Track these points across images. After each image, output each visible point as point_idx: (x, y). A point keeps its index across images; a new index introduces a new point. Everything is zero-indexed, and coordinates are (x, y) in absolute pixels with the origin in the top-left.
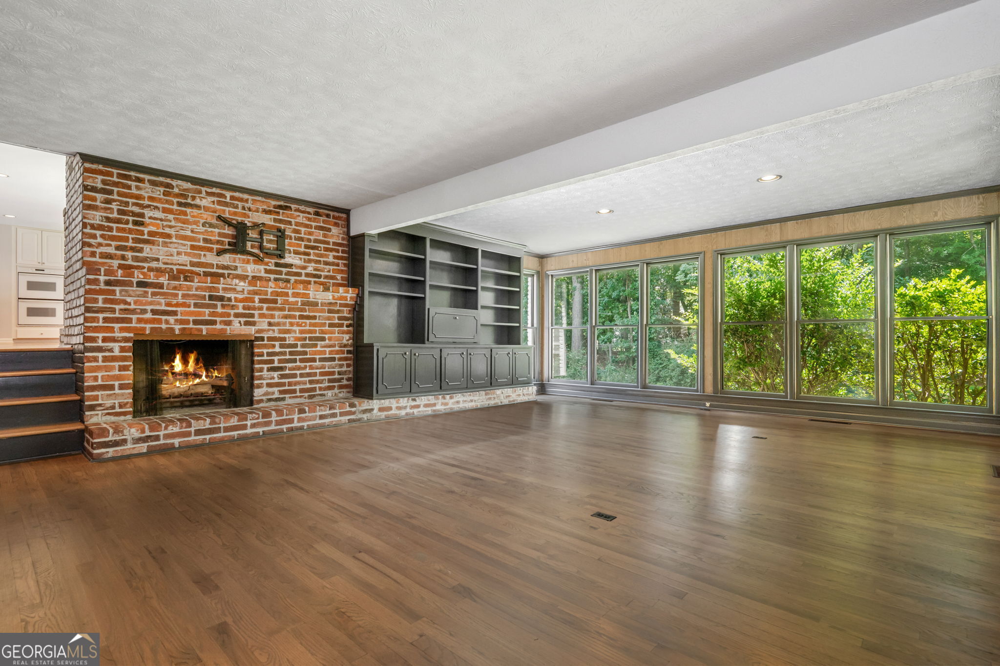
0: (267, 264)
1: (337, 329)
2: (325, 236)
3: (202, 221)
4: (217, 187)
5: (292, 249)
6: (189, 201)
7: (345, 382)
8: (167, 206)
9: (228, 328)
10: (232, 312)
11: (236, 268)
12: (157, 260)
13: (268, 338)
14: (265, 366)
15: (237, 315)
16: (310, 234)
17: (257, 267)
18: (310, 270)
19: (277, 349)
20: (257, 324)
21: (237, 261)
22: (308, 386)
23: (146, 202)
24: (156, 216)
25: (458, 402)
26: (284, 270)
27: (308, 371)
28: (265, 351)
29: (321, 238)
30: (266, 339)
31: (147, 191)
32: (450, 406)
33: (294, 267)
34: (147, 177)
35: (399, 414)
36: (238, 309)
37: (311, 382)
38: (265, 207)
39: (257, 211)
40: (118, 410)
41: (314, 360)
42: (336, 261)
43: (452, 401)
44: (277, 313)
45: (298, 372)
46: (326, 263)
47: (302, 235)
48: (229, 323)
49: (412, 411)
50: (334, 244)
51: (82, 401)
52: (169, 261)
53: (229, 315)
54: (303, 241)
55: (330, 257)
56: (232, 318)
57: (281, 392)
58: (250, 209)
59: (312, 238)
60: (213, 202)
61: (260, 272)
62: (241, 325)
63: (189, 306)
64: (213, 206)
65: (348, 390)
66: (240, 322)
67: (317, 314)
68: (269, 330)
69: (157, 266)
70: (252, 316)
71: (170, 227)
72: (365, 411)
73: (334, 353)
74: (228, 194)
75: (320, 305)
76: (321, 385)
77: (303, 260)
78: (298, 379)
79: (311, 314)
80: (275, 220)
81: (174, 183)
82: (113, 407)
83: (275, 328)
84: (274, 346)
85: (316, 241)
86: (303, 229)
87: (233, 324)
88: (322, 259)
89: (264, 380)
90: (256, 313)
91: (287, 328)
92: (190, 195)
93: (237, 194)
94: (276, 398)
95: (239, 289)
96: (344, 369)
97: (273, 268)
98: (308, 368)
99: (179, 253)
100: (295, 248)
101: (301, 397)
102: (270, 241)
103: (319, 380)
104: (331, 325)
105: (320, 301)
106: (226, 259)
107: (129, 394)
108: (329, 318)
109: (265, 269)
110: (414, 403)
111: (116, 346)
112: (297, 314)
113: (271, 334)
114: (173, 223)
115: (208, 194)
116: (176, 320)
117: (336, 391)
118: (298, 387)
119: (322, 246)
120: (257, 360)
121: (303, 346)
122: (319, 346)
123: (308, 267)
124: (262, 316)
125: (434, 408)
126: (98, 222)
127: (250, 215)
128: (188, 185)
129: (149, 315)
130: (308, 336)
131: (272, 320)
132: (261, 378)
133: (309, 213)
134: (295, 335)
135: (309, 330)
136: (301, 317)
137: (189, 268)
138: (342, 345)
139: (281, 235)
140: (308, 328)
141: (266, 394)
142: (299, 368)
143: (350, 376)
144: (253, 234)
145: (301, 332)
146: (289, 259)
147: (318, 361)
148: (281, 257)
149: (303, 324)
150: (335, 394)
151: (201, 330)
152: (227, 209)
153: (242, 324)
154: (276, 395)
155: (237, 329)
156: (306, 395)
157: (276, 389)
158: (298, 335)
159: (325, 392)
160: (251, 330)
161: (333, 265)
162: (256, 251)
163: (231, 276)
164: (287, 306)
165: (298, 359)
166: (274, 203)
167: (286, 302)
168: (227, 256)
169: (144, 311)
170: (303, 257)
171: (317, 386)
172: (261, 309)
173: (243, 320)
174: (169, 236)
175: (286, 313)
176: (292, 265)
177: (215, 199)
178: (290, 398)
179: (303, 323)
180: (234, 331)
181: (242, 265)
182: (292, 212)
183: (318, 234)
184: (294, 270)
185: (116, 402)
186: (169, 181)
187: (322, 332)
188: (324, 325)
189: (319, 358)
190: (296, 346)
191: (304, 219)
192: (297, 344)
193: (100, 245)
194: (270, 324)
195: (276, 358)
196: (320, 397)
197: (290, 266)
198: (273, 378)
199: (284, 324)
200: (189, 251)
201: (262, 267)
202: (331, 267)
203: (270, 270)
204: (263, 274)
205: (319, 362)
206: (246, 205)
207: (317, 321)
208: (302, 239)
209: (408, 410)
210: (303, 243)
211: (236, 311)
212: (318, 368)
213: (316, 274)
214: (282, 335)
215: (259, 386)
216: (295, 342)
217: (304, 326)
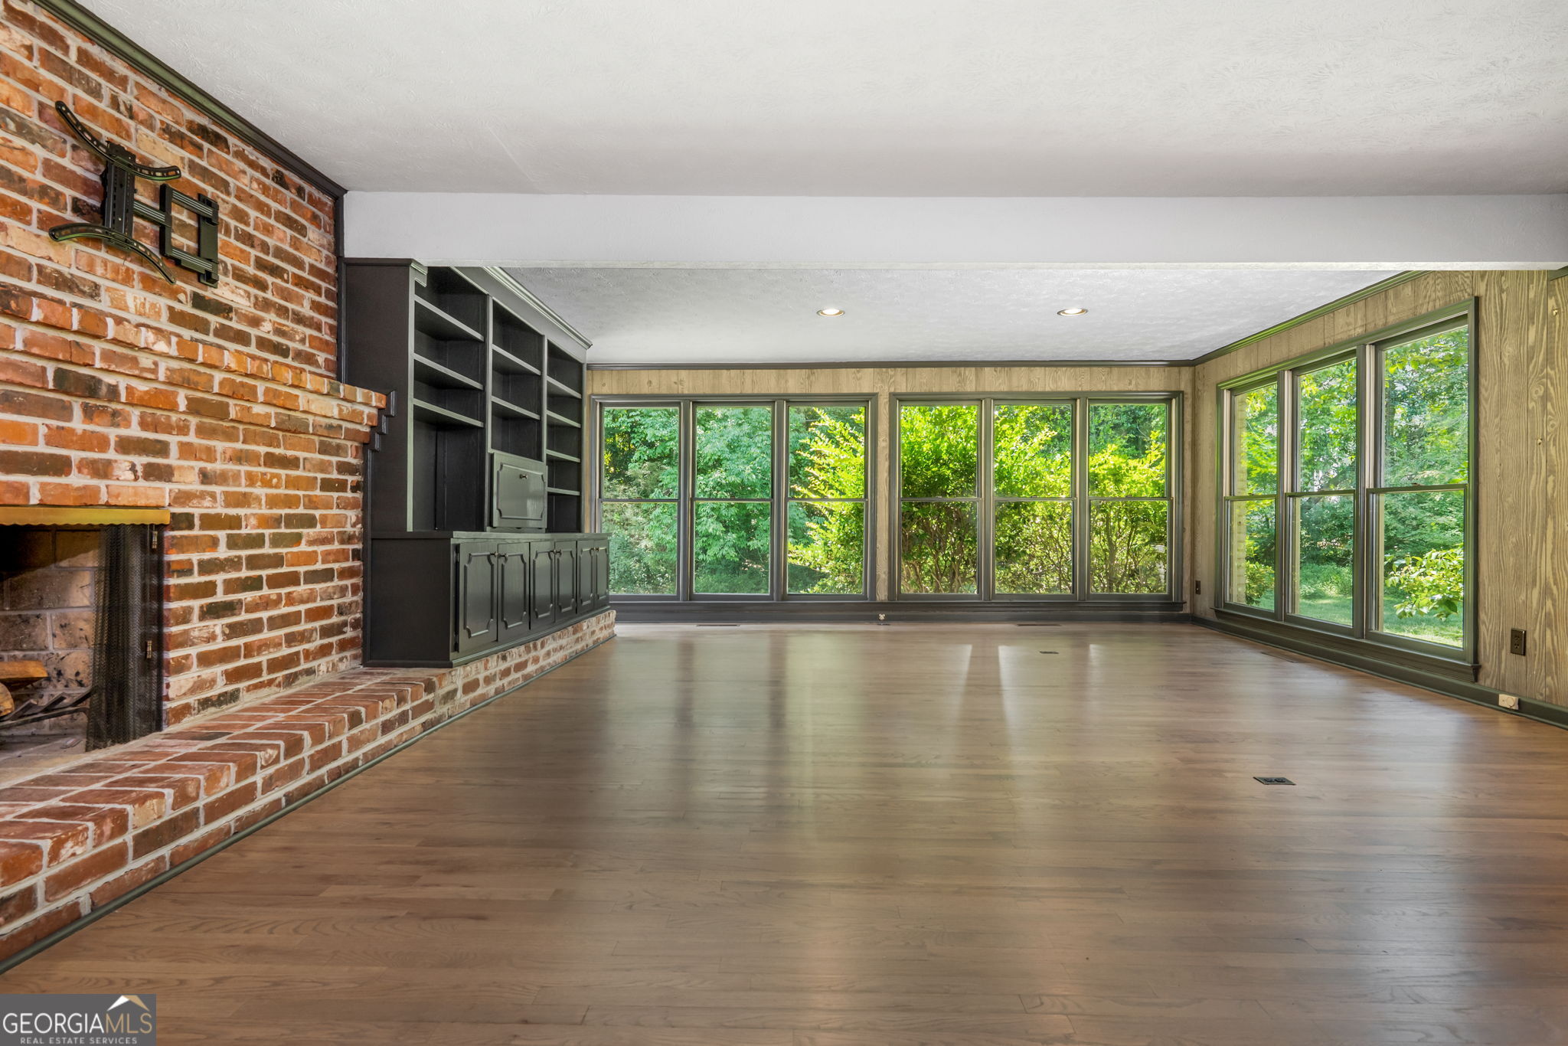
0: (174, 294)
1: (335, 496)
2: (294, 244)
4: (40, 2)
5: (230, 263)
7: (349, 633)
9: (101, 483)
10: (113, 433)
11: (95, 292)
13: (203, 517)
14: (196, 604)
15: (126, 446)
16: (267, 230)
17: (151, 298)
18: (266, 330)
19: (223, 553)
20: (176, 473)
21: (99, 270)
22: (285, 651)
25: (549, 654)
26: (214, 320)
27: (283, 610)
28: (195, 557)
29: (288, 248)
30: (197, 522)
32: (542, 663)
33: (232, 315)
35: (488, 693)
36: (128, 425)
37: (291, 639)
38: (168, 120)
39: (149, 124)
41: (295, 580)
42: (316, 316)
43: (544, 651)
44: (219, 446)
45: (265, 615)
46: (298, 319)
47: (251, 230)
48: (102, 470)
49: (501, 684)
50: (314, 270)
53: (102, 443)
54: (252, 246)
55: (304, 303)
56: (111, 454)
57: (230, 677)
58: (131, 113)
59: (270, 242)
60: (29, 50)
61: (158, 315)
62: (136, 479)
64: (27, 62)
65: (353, 652)
66: (133, 468)
67: (302, 455)
68: (202, 495)
70: (162, 449)
72: (446, 698)
73: (331, 558)
74: (72, 40)
75: (310, 430)
76: (307, 646)
77: (251, 299)
78: (265, 635)
79: (290, 453)
80: (194, 168)
83: (217, 489)
84: (214, 543)
85: (278, 253)
86: (252, 214)
87: (117, 472)
88: (289, 306)
89: (193, 644)
90: (173, 440)
91: (242, 490)
93: (95, 52)
94: (220, 695)
95: (145, 360)
96: (349, 598)
97: (188, 308)
98: (284, 603)
100: (238, 264)
101: (270, 683)
102: (183, 228)
103: (305, 632)
104: (327, 485)
105: (311, 420)
106: (68, 257)
108: (323, 467)
109: (171, 309)
110: (504, 666)
112: (263, 451)
113: (207, 508)
115: (13, 14)
117: (335, 656)
118: (263, 658)
119: (290, 269)
120: (177, 586)
121: (277, 541)
122: (304, 541)
123: (263, 320)
124: (187, 451)
125: (526, 672)
127: (133, 130)
130: (284, 512)
131: (209, 466)
132: (185, 641)
133: (264, 172)
134: (258, 512)
135: (287, 496)
136: (269, 461)
138: (346, 537)
139: (207, 217)
140: (282, 491)
141: (200, 685)
142: (267, 604)
143: (358, 615)
145: (273, 502)
146: (226, 291)
147: (302, 581)
148: (209, 278)
149: (275, 481)
150: (333, 664)
151: (25, 491)
152: (78, 92)
153: (140, 474)
154: (221, 687)
155: (125, 489)
156: (281, 676)
157: (218, 670)
158: (264, 511)
159: (313, 664)
160: (162, 495)
161: (310, 326)
164: (245, 428)
165: (264, 579)
166: (190, 115)
167: (247, 417)
168: (71, 247)
170: (252, 291)
171: (301, 649)
172: (187, 430)
173: (140, 461)
175: (240, 446)
176: (230, 309)
177: (38, 43)
178: (248, 689)
179: (274, 476)
180: (118, 496)
181: (111, 284)
182: (229, 158)
183: (281, 235)
184: (235, 324)
187: (312, 503)
188: (313, 483)
189: (305, 574)
190: (260, 541)
191: (255, 185)
192: (263, 535)
194: (205, 477)
195: (219, 578)
196: (305, 678)
197: (223, 309)
198: (213, 638)
199: (236, 479)
201: (163, 302)
202: (309, 332)
203: (182, 314)
204: (165, 325)
205: (305, 583)
206: (123, 97)
207: (300, 473)
208: (249, 240)
209: (498, 683)
210: (253, 253)
211: (124, 432)
212: (302, 602)
213: (279, 343)
214: (233, 511)
215: (181, 667)
216: (260, 531)
217: (277, 487)
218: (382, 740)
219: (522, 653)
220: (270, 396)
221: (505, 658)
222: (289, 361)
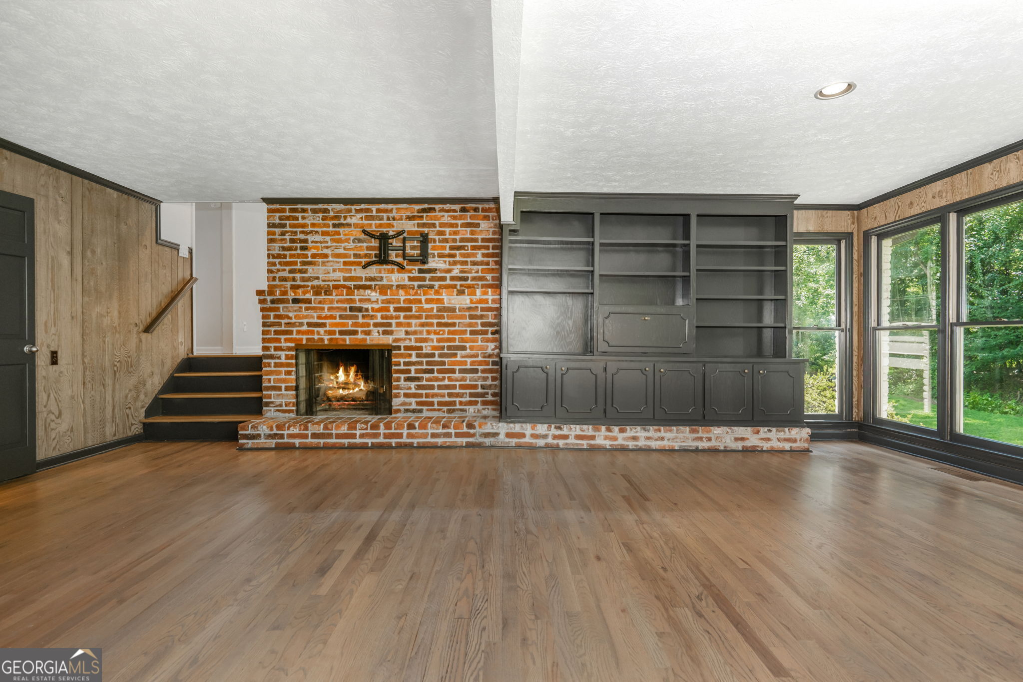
0: (410, 271)
1: (480, 337)
2: (472, 233)
3: (352, 238)
4: (364, 203)
5: (436, 252)
6: (342, 221)
7: (490, 398)
8: (324, 229)
9: (368, 337)
10: (372, 322)
11: (381, 279)
12: (318, 278)
13: (404, 347)
14: (402, 376)
15: (376, 325)
16: (455, 233)
17: (401, 275)
18: (456, 272)
19: (414, 359)
20: (394, 332)
21: (383, 272)
22: (447, 399)
23: (310, 229)
24: (316, 240)
25: (635, 438)
26: (428, 276)
27: (446, 382)
28: (402, 360)
29: (469, 236)
30: (402, 348)
31: (310, 219)
32: (620, 441)
33: (438, 271)
34: (309, 207)
35: (536, 443)
36: (377, 319)
37: (450, 395)
38: (409, 214)
39: (401, 219)
40: (284, 408)
41: (453, 371)
42: (486, 259)
43: (625, 435)
44: (413, 321)
45: (436, 384)
46: (474, 263)
47: (447, 236)
48: (368, 333)
49: (555, 442)
50: (483, 240)
51: (261, 399)
52: (326, 279)
53: (368, 325)
54: (447, 242)
55: (478, 256)
56: (371, 328)
57: (418, 403)
58: (394, 219)
59: (458, 237)
60: (362, 218)
61: (404, 280)
62: (379, 335)
63: (335, 318)
64: (361, 222)
65: (494, 407)
66: (378, 332)
67: (457, 321)
68: (405, 339)
69: (318, 283)
70: (390, 325)
71: (327, 247)
72: (487, 435)
73: (476, 364)
74: (374, 208)
75: (457, 311)
76: (461, 399)
77: (447, 263)
78: (436, 391)
79: (450, 321)
80: (419, 225)
81: (330, 207)
82: (281, 405)
83: (412, 337)
84: (410, 356)
85: (462, 240)
86: (448, 230)
87: (372, 333)
88: (469, 260)
89: (401, 389)
90: (393, 322)
91: (425, 336)
92: (342, 215)
93: (383, 206)
94: (414, 409)
95: (374, 299)
96: (489, 382)
97: (417, 275)
98: (446, 380)
99: (334, 271)
100: (440, 251)
101: (439, 410)
102: (413, 248)
103: (459, 393)
104: (472, 333)
105: (457, 306)
106: (373, 271)
107: (292, 395)
108: (470, 325)
109: (409, 277)
110: (558, 432)
111: (283, 354)
112: (435, 321)
113: (407, 343)
114: (329, 244)
115: (357, 211)
116: (325, 331)
117: (479, 406)
118: (436, 400)
119: (469, 244)
120: (394, 369)
121: (441, 356)
122: (459, 356)
123: (453, 269)
124: (399, 325)
125: (592, 442)
126: (277, 252)
127: (395, 224)
128: (342, 207)
129: (305, 328)
130: (446, 345)
131: (409, 329)
132: (398, 387)
133: (454, 211)
134: (432, 344)
135: (448, 338)
136: (439, 325)
137: (342, 283)
138: (486, 355)
139: (424, 240)
140: (446, 336)
141: (404, 404)
142: (437, 379)
143: (496, 391)
144: (396, 243)
145: (439, 340)
146: (432, 264)
147: (457, 372)
148: (424, 262)
149: (441, 332)
150: (478, 410)
151: (345, 340)
152: (373, 222)
153: (381, 333)
154: (414, 406)
155: (376, 338)
156: (445, 408)
157: (413, 400)
158: (435, 344)
159: (467, 407)
160: (389, 340)
161: (481, 265)
162: (400, 260)
163: (377, 287)
164: (424, 314)
165: (435, 370)
166: (417, 207)
167: (421, 309)
168: (374, 268)
169: (301, 324)
170: (447, 259)
171: (457, 400)
172: (398, 317)
173: (381, 329)
174: (326, 256)
175: (423, 320)
176: (436, 270)
177: (363, 215)
178: (428, 410)
179: (440, 331)
180: (373, 340)
181: (387, 275)
182: (437, 214)
183: (464, 232)
184: (439, 274)
185: (283, 401)
186: (326, 206)
187: (462, 340)
188: (464, 332)
189: (459, 369)
190: (433, 355)
191: (449, 218)
192: (435, 353)
193: (278, 270)
194: (407, 333)
195: (413, 368)
196: (460, 412)
197: (434, 271)
198: (410, 388)
199: (421, 332)
200: (342, 267)
201: (406, 276)
202: (480, 267)
203: (414, 277)
204: (407, 282)
205: (459, 373)
206: (391, 215)
207: (457, 328)
208: (446, 241)
209: (550, 440)
210: (448, 245)
211: (375, 321)
212: (457, 380)
213: (462, 276)
214: (418, 344)
215: (397, 396)
216: (433, 352)
217: (443, 334)
219: (589, 430)
220: (428, 301)
221: (560, 428)
222: (469, 282)
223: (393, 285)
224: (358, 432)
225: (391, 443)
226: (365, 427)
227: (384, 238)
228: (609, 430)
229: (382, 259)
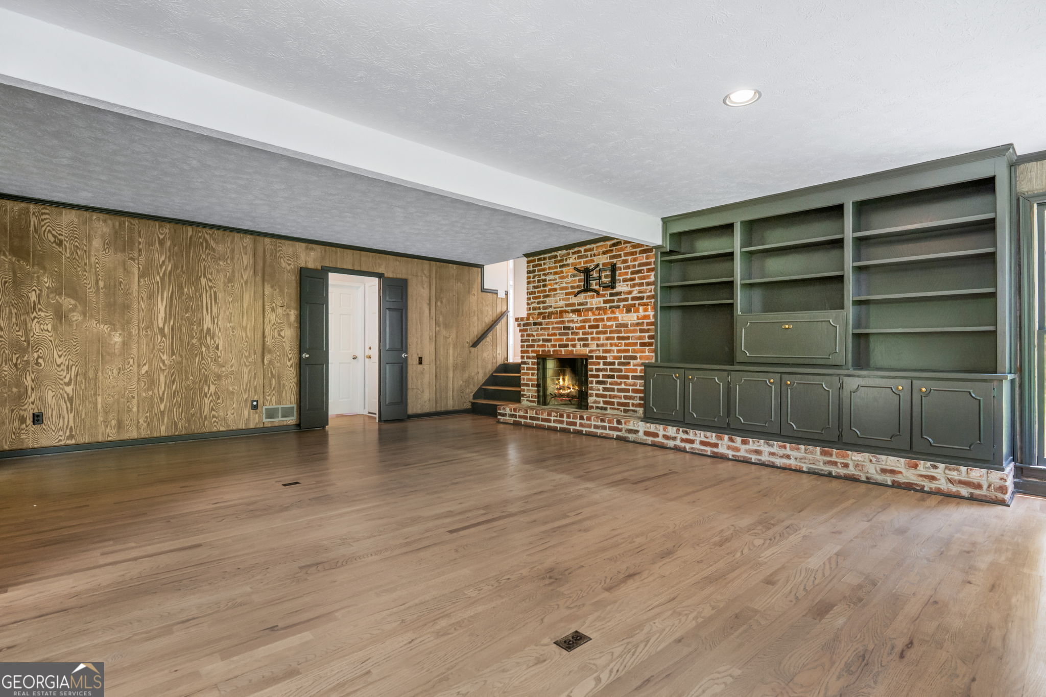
0: (604, 296)
1: (647, 348)
2: (647, 258)
3: (570, 274)
4: (577, 247)
5: (621, 278)
6: (565, 263)
8: (555, 270)
9: (574, 349)
10: (577, 337)
11: (587, 303)
12: (551, 306)
13: (596, 356)
14: (594, 380)
15: (579, 340)
16: (635, 260)
17: (599, 299)
18: (635, 293)
19: (601, 366)
20: (590, 345)
21: (587, 298)
22: (623, 400)
23: (548, 271)
24: (551, 279)
25: (758, 452)
26: (616, 298)
27: (623, 386)
28: (594, 367)
29: (645, 261)
30: (594, 357)
31: (549, 264)
32: (742, 453)
33: (623, 294)
34: (547, 256)
35: (667, 443)
37: (626, 397)
38: (604, 249)
39: (599, 255)
40: (531, 399)
41: (627, 377)
42: (656, 279)
43: (747, 447)
44: (602, 336)
45: (616, 387)
46: (648, 284)
47: (630, 263)
48: (574, 346)
49: (683, 445)
51: (520, 391)
52: (556, 306)
53: (575, 340)
54: (629, 269)
55: (651, 277)
57: (605, 402)
58: (595, 255)
59: (636, 263)
60: (575, 258)
61: (600, 303)
62: (581, 347)
63: (556, 335)
64: (575, 261)
66: (580, 345)
67: (631, 335)
69: (552, 310)
70: (587, 339)
71: (556, 283)
72: (630, 431)
74: (582, 249)
75: (629, 326)
76: (633, 402)
77: (629, 286)
78: (616, 393)
79: (625, 335)
80: (611, 258)
81: (557, 253)
82: (529, 397)
83: (601, 349)
84: (599, 363)
85: (640, 265)
86: (629, 258)
87: (577, 346)
88: (644, 281)
89: (594, 390)
90: (589, 337)
91: (609, 348)
92: (565, 258)
93: (588, 247)
94: (601, 407)
95: (575, 320)
97: (608, 298)
98: (623, 384)
99: (560, 300)
100: (624, 277)
101: (618, 409)
102: (606, 277)
103: (631, 396)
104: (642, 344)
105: (629, 322)
106: (581, 298)
107: (535, 390)
108: (640, 338)
109: (603, 300)
110: (685, 436)
111: (530, 361)
112: (616, 335)
113: (598, 354)
114: (558, 281)
115: (573, 253)
116: (551, 345)
118: (616, 400)
119: (645, 268)
120: (589, 374)
121: (619, 364)
122: (632, 364)
123: (633, 291)
124: (593, 339)
125: (715, 450)
126: (532, 290)
127: (595, 260)
128: (565, 252)
129: (541, 343)
130: (623, 355)
131: (599, 342)
132: (592, 388)
134: (613, 354)
135: (625, 349)
136: (619, 338)
137: (564, 308)
139: (614, 268)
140: (623, 348)
141: (595, 402)
142: (617, 384)
144: (595, 274)
145: (619, 351)
146: (619, 287)
147: (630, 378)
148: (613, 287)
149: (620, 345)
151: (561, 351)
152: (582, 260)
154: (601, 405)
155: (579, 350)
156: (622, 408)
157: (601, 400)
158: (616, 354)
160: (586, 351)
161: (654, 284)
162: (597, 287)
163: (584, 310)
164: (608, 330)
165: (616, 376)
166: (609, 243)
167: (605, 326)
168: (582, 295)
169: (539, 340)
170: (629, 283)
171: (631, 402)
172: (592, 333)
173: (582, 343)
174: (555, 290)
175: (608, 335)
176: (621, 292)
177: (576, 256)
178: (610, 408)
179: (619, 343)
180: (577, 351)
181: (590, 300)
182: (622, 246)
183: (641, 258)
184: (623, 296)
185: (531, 394)
187: (634, 351)
188: (635, 344)
189: (632, 376)
190: (613, 364)
192: (615, 362)
193: (532, 303)
194: (598, 345)
195: (601, 374)
196: (632, 413)
198: (599, 390)
199: (606, 345)
200: (564, 297)
201: (601, 299)
202: (653, 287)
203: (607, 300)
204: (602, 305)
205: (632, 379)
206: (593, 252)
207: (630, 341)
208: (628, 267)
209: (678, 443)
210: (630, 270)
211: (579, 336)
212: (630, 385)
213: (640, 296)
214: (604, 355)
215: (591, 396)
216: (614, 361)
217: (620, 346)
218: (592, 430)
219: (712, 437)
220: (609, 319)
221: (686, 433)
222: (645, 301)
223: (593, 308)
224: (552, 418)
225: (570, 429)
226: (556, 415)
227: (587, 272)
228: (731, 440)
229: (587, 289)
